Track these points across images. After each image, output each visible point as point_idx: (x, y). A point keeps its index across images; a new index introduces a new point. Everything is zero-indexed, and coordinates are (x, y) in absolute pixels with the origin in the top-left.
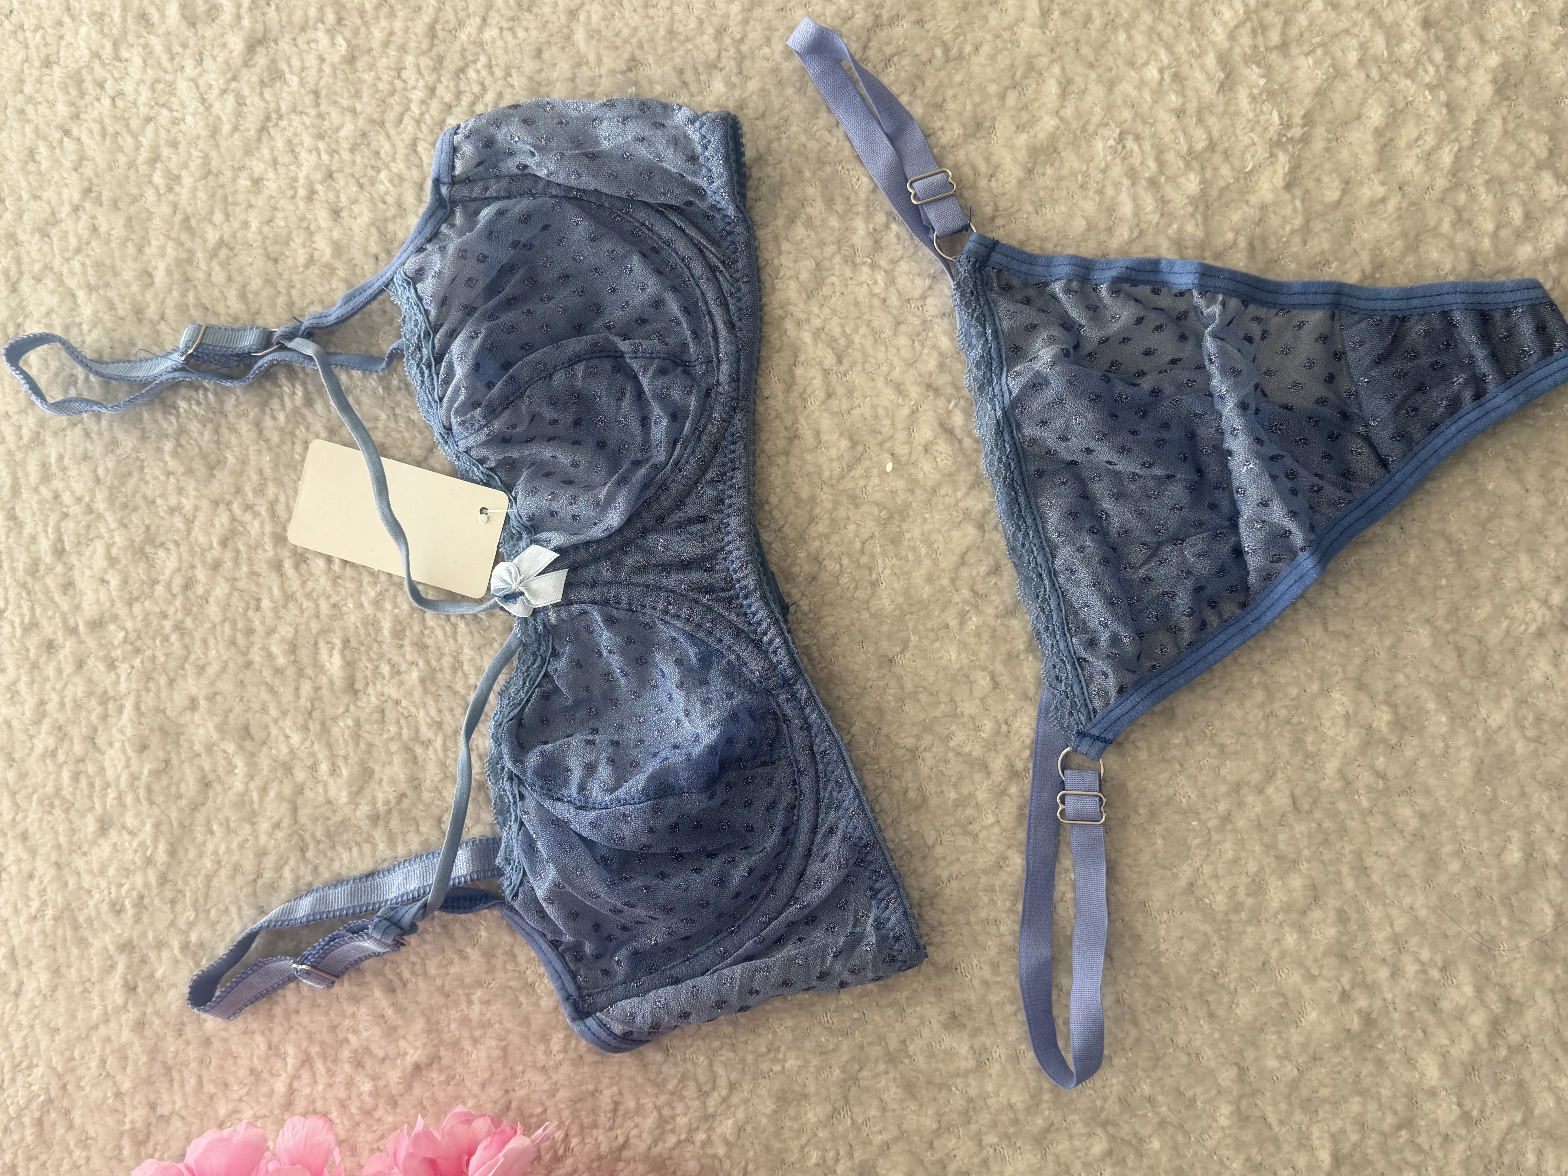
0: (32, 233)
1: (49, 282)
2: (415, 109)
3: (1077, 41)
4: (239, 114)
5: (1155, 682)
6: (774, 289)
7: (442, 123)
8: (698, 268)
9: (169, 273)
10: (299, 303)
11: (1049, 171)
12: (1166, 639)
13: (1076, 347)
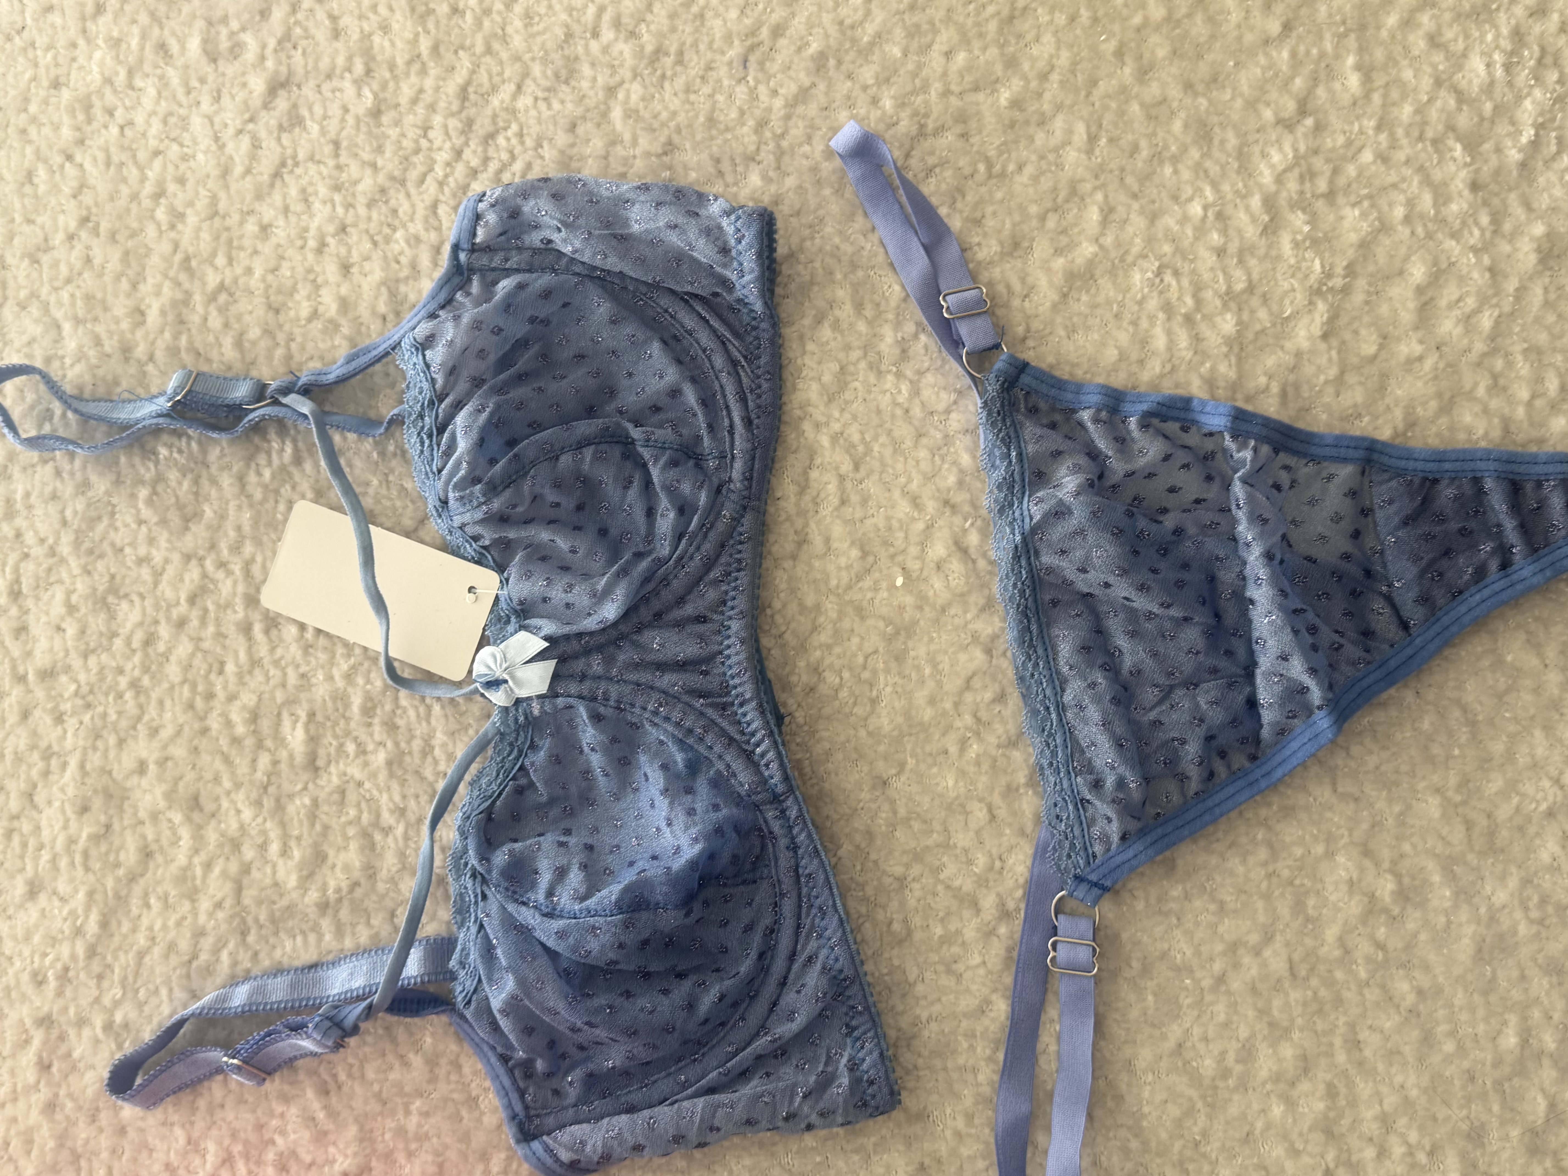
0: (22, 257)
1: (34, 310)
2: (439, 171)
3: (1122, 170)
4: (253, 158)
5: (1160, 831)
6: (795, 389)
7: (465, 188)
8: (719, 361)
9: (163, 313)
10: (297, 357)
11: (1085, 298)
12: (1172, 786)
13: (1101, 477)
